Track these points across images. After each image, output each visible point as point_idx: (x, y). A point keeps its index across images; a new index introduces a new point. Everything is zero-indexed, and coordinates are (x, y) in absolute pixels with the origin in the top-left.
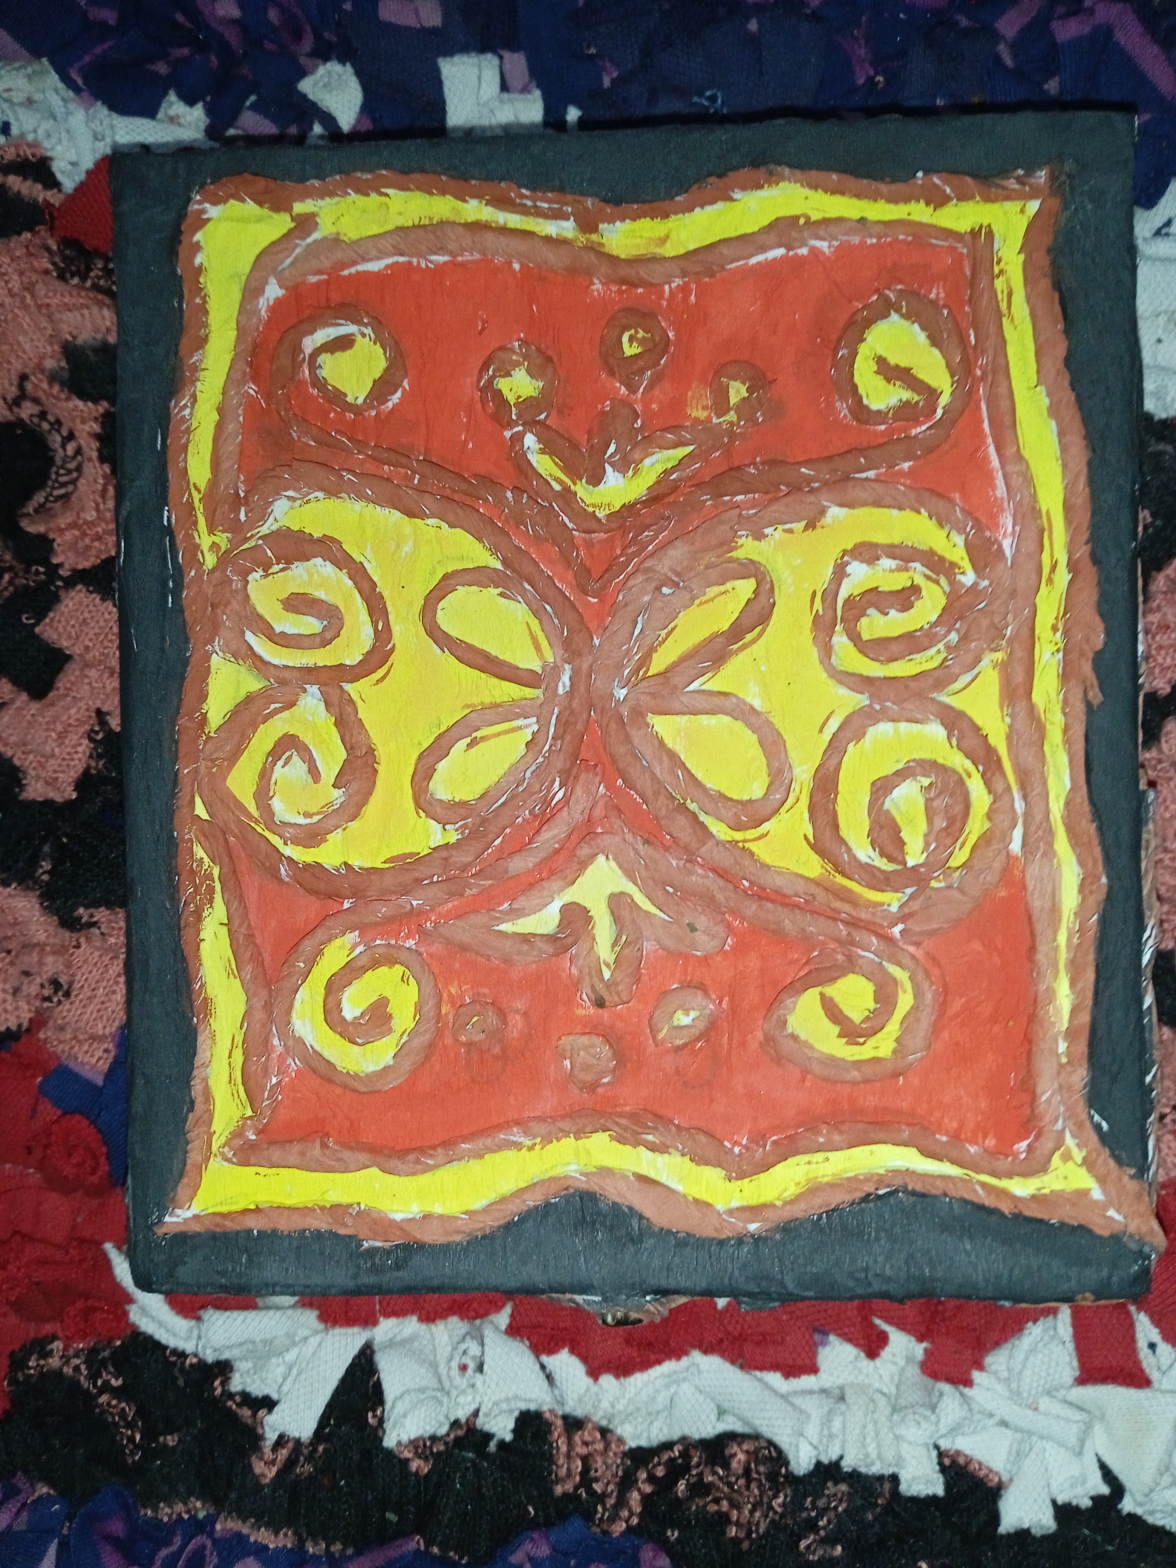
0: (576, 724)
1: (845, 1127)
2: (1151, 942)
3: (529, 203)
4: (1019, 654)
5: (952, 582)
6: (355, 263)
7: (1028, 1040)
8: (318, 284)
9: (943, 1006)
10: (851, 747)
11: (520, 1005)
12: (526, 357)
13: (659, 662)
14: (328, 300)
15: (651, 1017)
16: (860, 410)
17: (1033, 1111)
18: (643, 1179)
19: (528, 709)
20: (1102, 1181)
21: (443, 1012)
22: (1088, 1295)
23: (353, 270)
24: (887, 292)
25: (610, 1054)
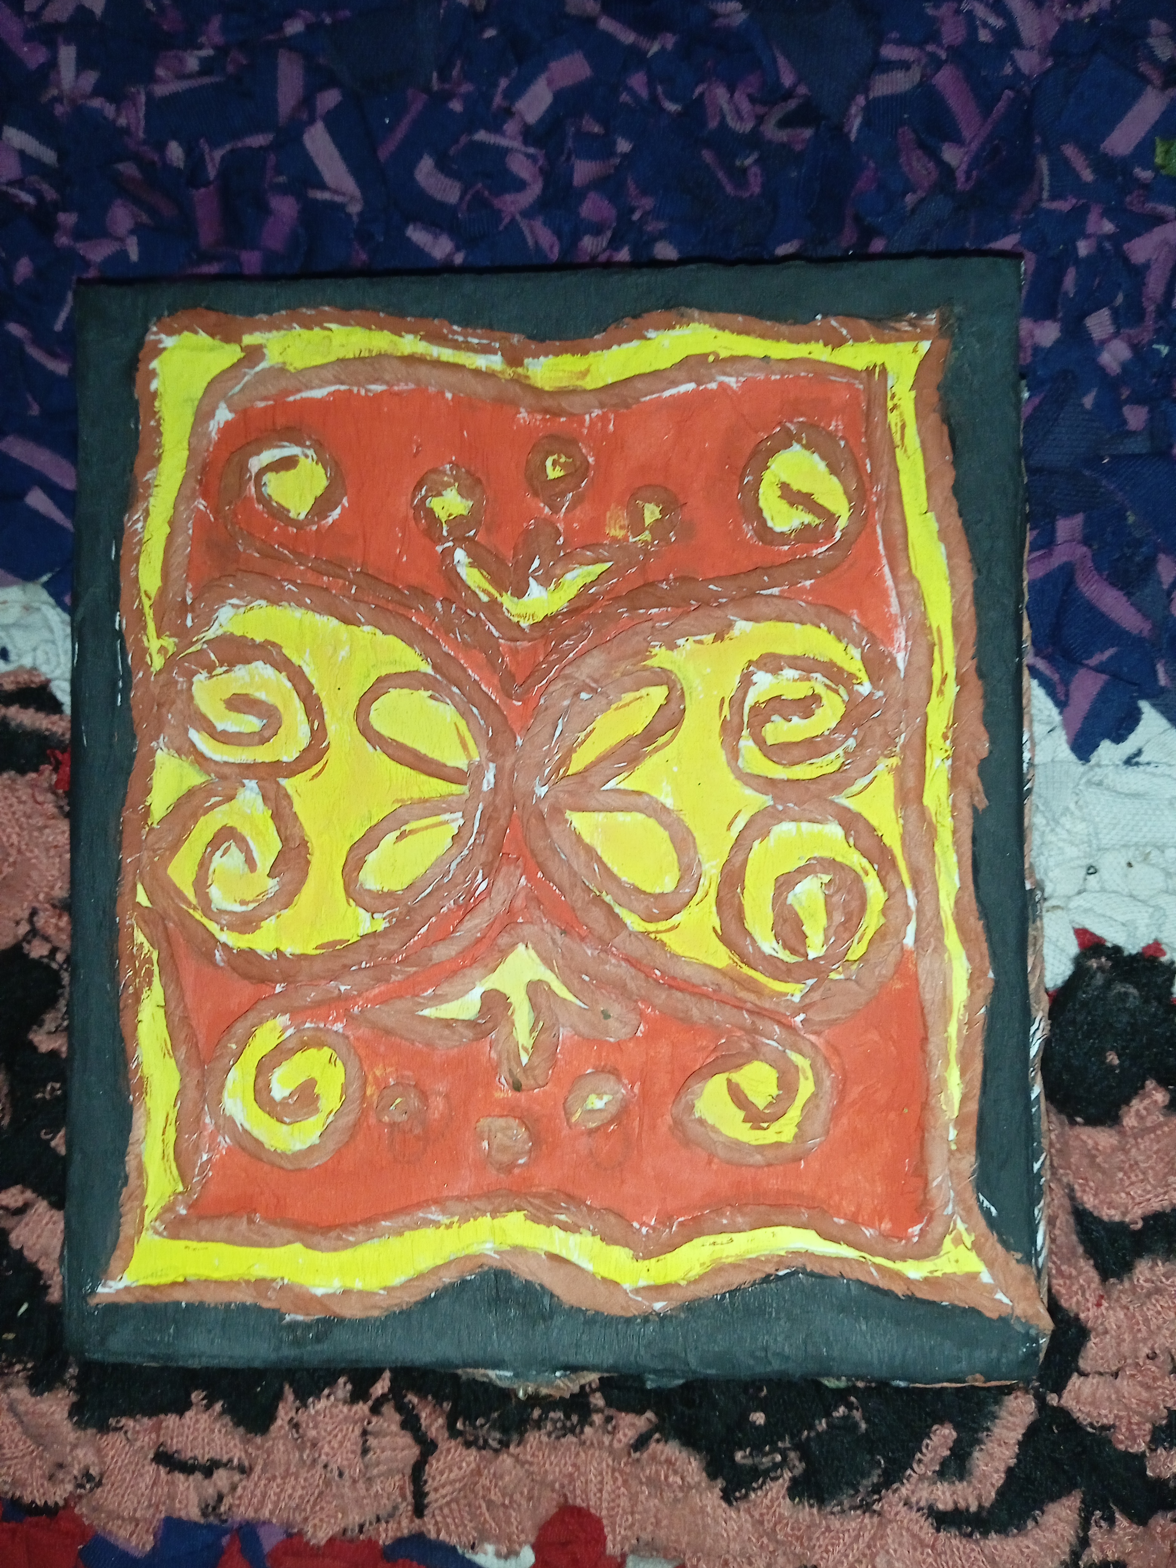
0: (498, 819)
1: (747, 1209)
2: (1039, 1034)
3: (461, 339)
4: (911, 760)
5: (850, 692)
6: (299, 391)
7: (921, 1128)
8: (266, 408)
9: (842, 1094)
10: (756, 844)
11: (442, 1087)
12: (456, 479)
13: (577, 764)
14: (274, 423)
15: (566, 1100)
16: (764, 531)
17: (925, 1194)
18: (554, 1257)
19: (454, 805)
20: (990, 1264)
21: (368, 1093)
22: (978, 1376)
23: (298, 397)
24: (788, 425)
25: (526, 1136)
